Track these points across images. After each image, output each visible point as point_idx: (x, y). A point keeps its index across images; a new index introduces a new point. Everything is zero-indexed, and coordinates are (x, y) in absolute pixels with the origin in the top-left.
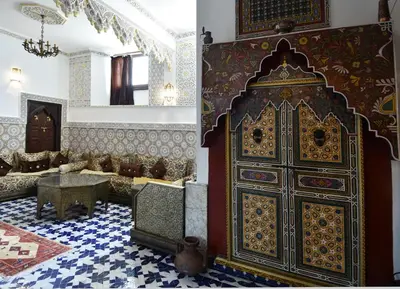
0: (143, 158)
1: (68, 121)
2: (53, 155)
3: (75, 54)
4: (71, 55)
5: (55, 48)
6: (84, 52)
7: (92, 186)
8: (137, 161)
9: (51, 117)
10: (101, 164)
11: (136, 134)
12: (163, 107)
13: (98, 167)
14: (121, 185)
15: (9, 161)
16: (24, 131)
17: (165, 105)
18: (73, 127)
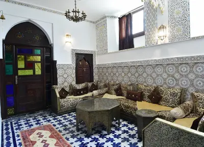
0: (143, 87)
1: (97, 64)
2: (90, 84)
3: (98, 21)
4: (96, 22)
5: (83, 13)
6: (103, 18)
7: (108, 110)
8: (138, 89)
9: (88, 62)
10: (115, 90)
11: (136, 68)
12: (157, 46)
13: (113, 92)
14: (128, 107)
15: (67, 89)
16: (74, 71)
17: (159, 43)
18: (99, 67)
